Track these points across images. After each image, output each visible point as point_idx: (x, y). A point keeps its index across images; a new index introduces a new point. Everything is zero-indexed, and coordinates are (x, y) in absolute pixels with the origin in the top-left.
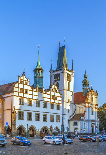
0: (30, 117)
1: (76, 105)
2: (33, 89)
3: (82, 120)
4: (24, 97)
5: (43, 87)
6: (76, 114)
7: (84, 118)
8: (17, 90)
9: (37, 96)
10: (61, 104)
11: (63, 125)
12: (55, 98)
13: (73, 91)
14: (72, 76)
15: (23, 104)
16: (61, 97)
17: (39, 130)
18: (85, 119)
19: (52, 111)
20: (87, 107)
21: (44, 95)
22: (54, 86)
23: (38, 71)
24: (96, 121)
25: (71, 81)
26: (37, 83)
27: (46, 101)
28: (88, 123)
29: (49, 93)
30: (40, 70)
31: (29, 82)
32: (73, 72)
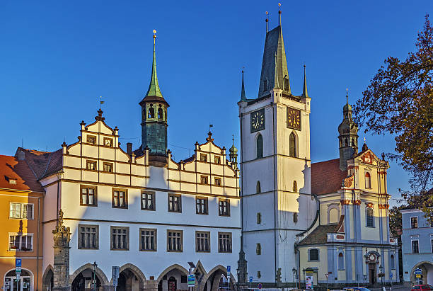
0: (120, 240)
1: (321, 200)
2: (133, 158)
3: (333, 244)
4: (98, 183)
5: (169, 152)
6: (320, 226)
7: (338, 237)
8: (77, 163)
9: (146, 177)
10: (236, 197)
11: (242, 263)
12: (212, 180)
13: (309, 158)
14: (303, 113)
15: (95, 204)
16: (236, 176)
17: (152, 278)
18: (343, 240)
19: (201, 220)
20: (348, 204)
21: (173, 175)
22: (210, 147)
23: (151, 105)
24: (383, 246)
25: (299, 128)
26: (147, 139)
27: (180, 191)
28: (353, 252)
29: (190, 166)
30: (156, 101)
31: (117, 138)
32: (308, 100)
